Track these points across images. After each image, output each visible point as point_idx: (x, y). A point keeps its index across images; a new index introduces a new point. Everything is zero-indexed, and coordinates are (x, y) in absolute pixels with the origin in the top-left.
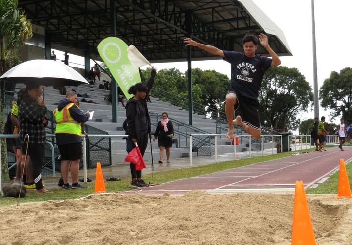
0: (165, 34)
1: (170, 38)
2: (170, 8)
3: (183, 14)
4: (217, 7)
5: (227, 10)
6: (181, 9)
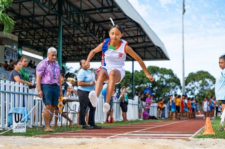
0: (93, 44)
2: (96, 28)
4: (125, 28)
5: (131, 30)
6: (103, 28)
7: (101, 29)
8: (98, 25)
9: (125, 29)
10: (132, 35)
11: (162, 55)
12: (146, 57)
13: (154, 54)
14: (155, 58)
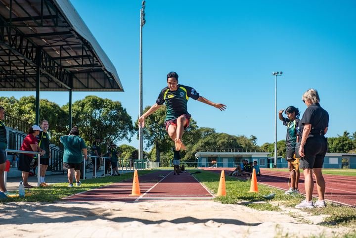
0: (14, 66)
1: (18, 69)
2: (24, 43)
3: (34, 49)
4: (65, 45)
5: (73, 48)
6: (33, 44)
7: (30, 45)
8: (26, 40)
9: (64, 47)
10: (73, 54)
11: (112, 84)
12: (90, 86)
13: (102, 82)
14: (102, 88)
